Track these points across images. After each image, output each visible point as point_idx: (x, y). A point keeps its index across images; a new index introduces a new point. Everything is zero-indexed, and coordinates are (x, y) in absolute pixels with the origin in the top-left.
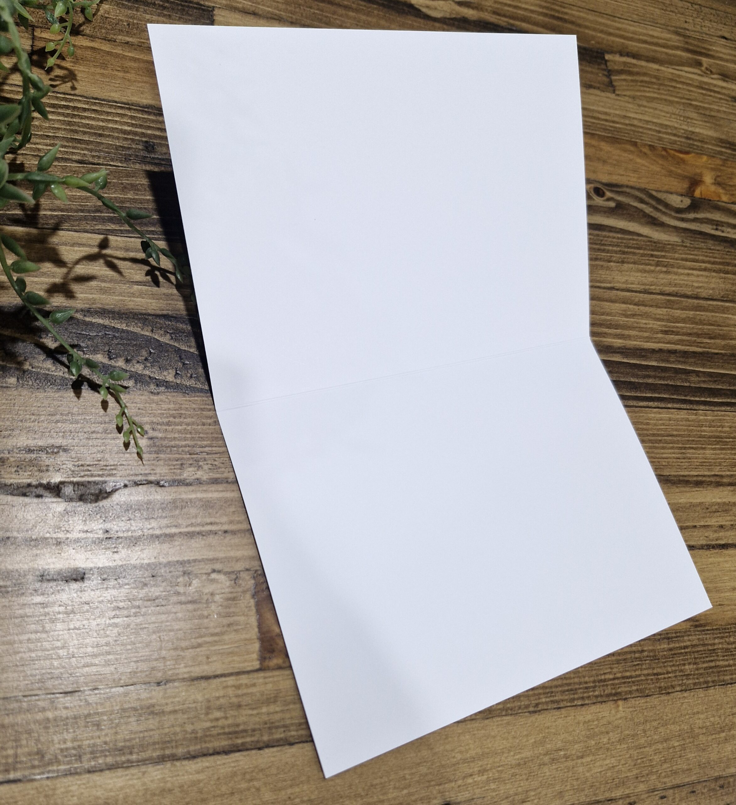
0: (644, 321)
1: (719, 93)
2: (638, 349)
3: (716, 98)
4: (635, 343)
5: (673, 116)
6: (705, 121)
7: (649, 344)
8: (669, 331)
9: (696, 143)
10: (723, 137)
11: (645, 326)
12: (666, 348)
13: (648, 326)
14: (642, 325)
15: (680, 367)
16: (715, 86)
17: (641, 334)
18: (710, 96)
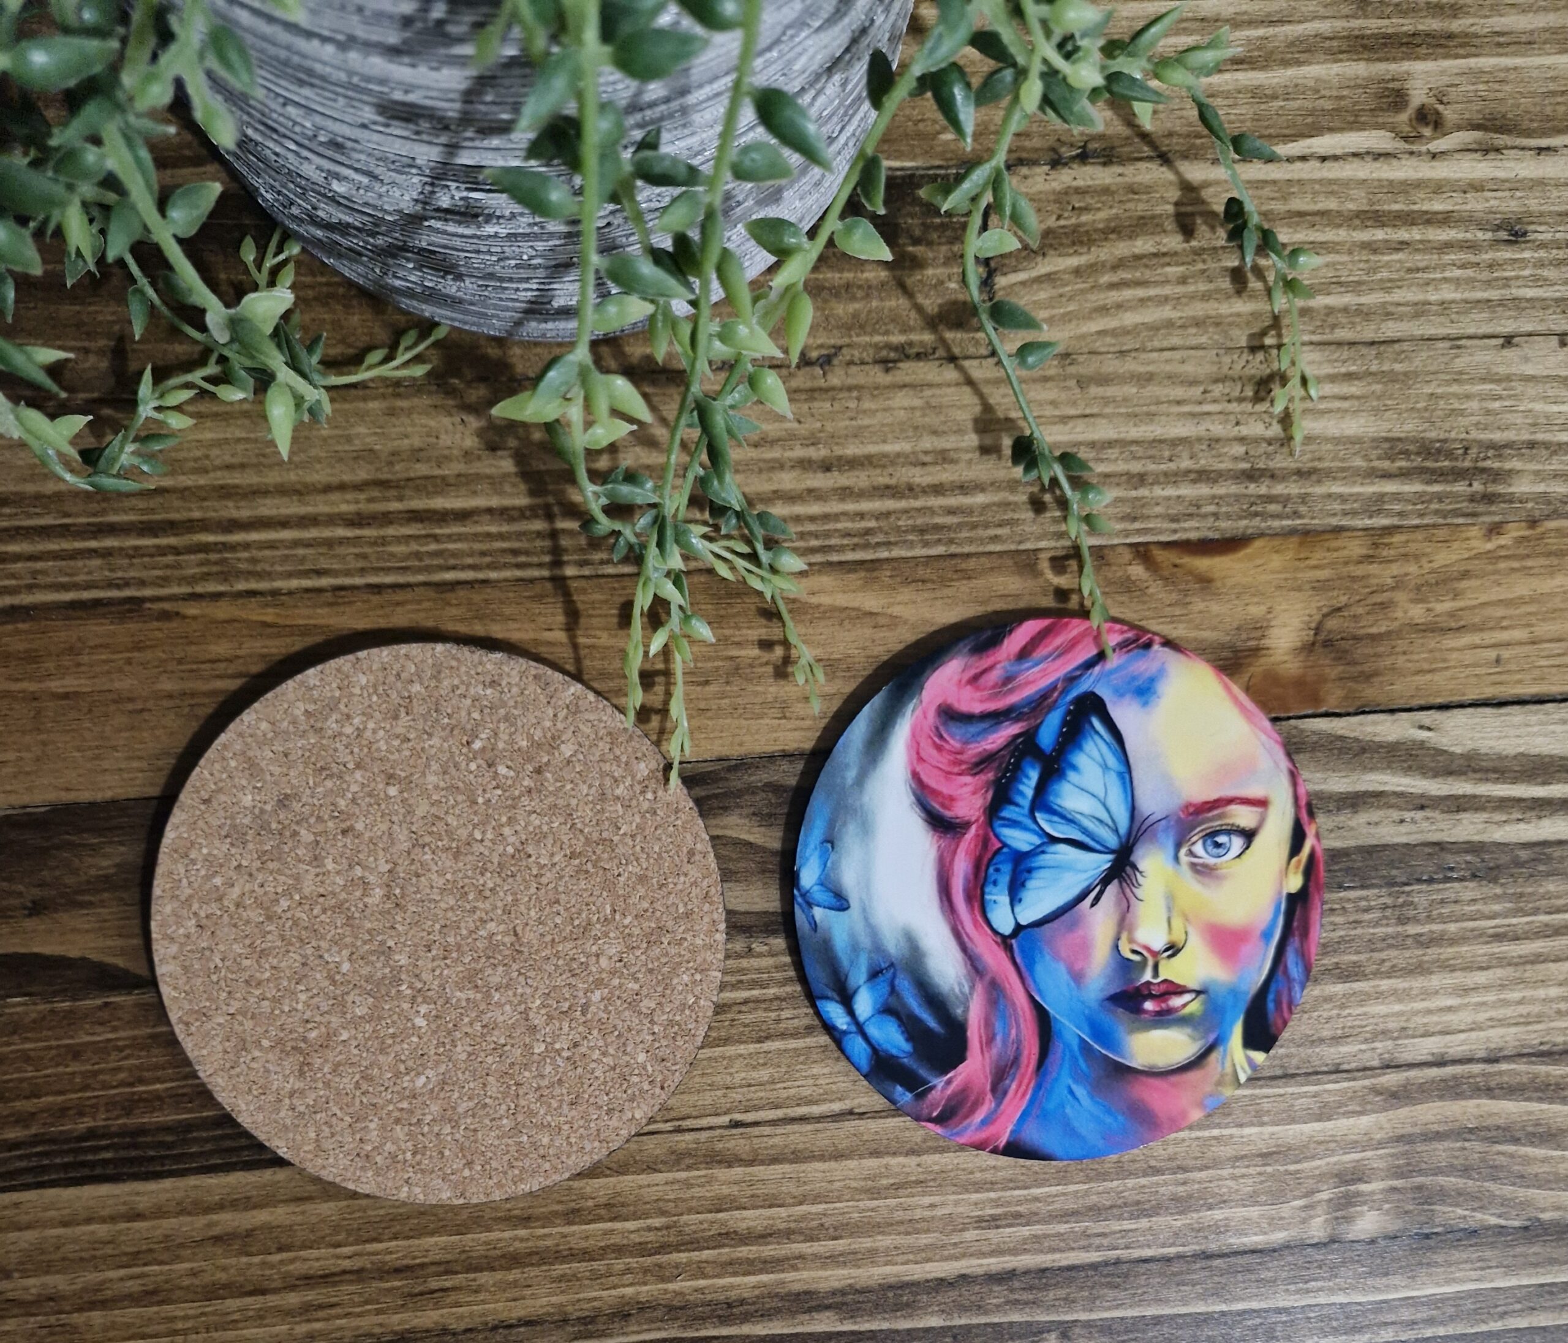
0: (927, 1200)
1: (1445, 219)
2: (891, 1287)
3: (1426, 247)
4: (888, 1269)
5: (1218, 390)
6: (1349, 377)
7: (928, 1266)
8: (1005, 1216)
9: (1279, 489)
10: (1408, 427)
11: (927, 1213)
12: (980, 1271)
13: (939, 1212)
14: (918, 1214)
15: (1016, 1317)
16: (1438, 188)
17: (910, 1240)
18: (1402, 245)
